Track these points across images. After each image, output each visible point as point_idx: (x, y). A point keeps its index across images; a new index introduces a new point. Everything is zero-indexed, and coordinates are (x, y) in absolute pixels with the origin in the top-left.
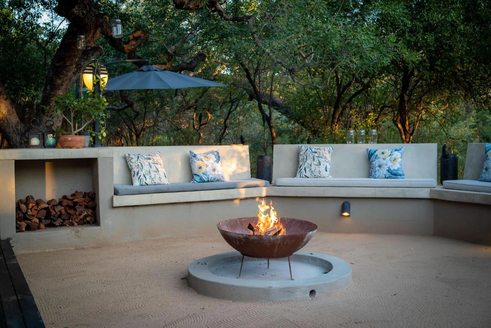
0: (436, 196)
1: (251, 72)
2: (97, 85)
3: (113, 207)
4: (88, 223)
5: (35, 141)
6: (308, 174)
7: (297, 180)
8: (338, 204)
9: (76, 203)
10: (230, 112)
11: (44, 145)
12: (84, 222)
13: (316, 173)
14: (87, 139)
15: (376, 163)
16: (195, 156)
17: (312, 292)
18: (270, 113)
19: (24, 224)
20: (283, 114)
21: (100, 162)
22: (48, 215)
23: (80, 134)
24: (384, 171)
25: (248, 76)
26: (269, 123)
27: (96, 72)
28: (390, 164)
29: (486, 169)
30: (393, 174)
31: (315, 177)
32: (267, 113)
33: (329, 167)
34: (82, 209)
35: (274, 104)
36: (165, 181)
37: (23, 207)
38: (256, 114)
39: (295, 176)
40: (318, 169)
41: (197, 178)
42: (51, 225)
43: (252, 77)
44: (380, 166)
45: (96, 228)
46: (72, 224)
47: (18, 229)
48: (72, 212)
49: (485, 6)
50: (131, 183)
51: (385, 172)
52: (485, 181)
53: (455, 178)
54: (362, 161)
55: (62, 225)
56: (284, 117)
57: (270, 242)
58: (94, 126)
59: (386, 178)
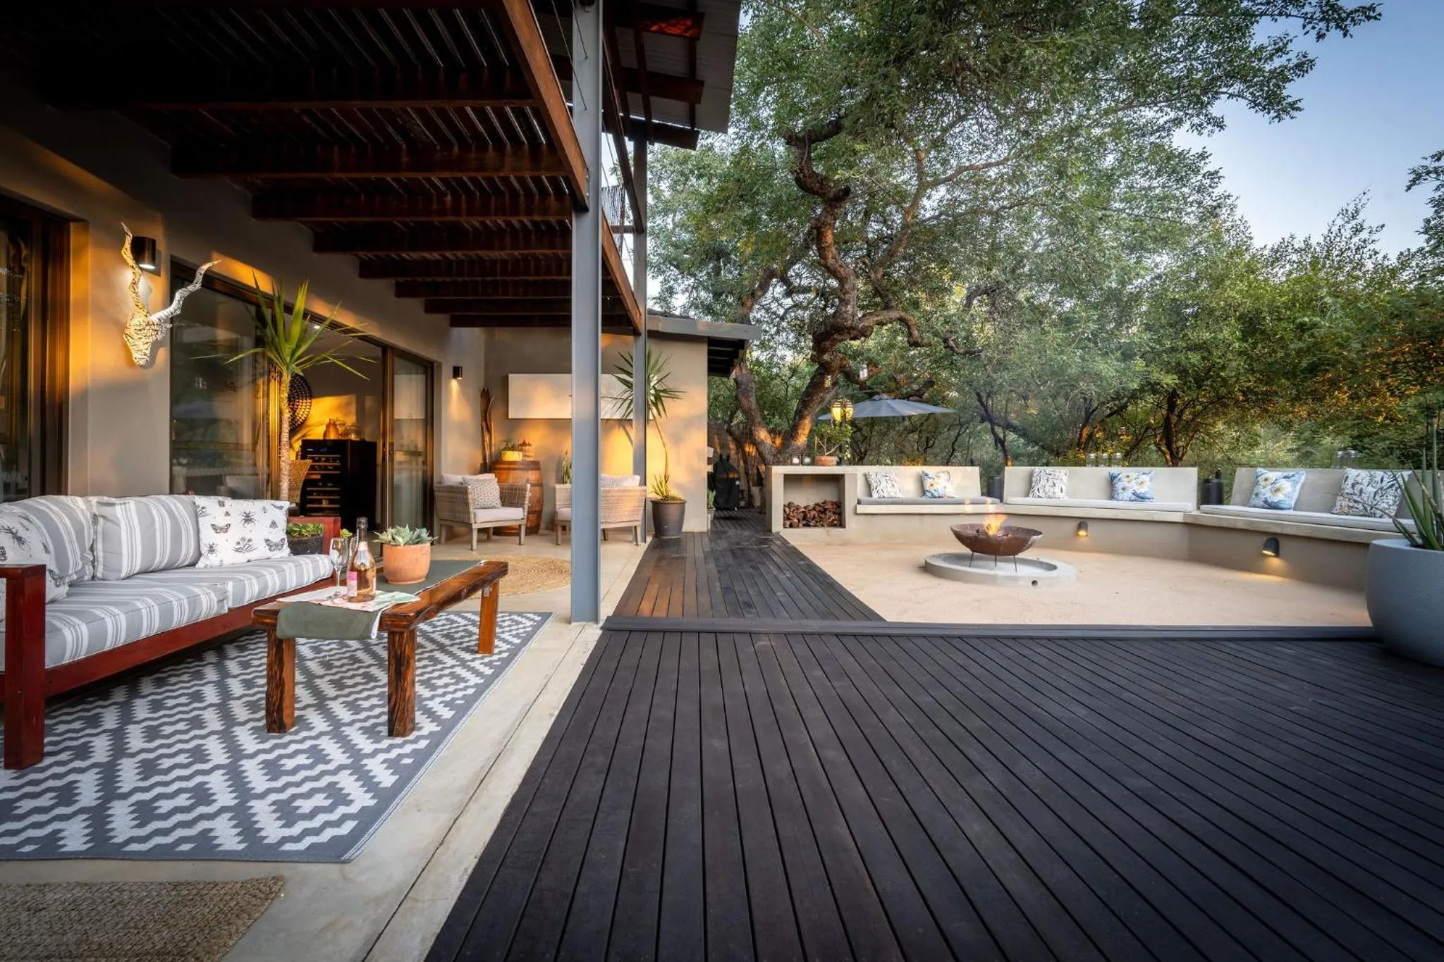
0: (1190, 521)
1: (984, 395)
2: (844, 416)
3: (856, 514)
4: (835, 525)
5: (796, 460)
6: (1041, 495)
7: (1030, 500)
8: (1075, 524)
9: (826, 510)
10: (959, 435)
11: (802, 463)
12: (832, 525)
13: (1051, 495)
14: (835, 459)
15: (1119, 486)
16: (927, 475)
17: (1034, 583)
18: (1004, 436)
19: (788, 523)
20: (1020, 436)
21: (846, 477)
22: (805, 518)
23: (830, 455)
24: (1128, 494)
25: (980, 399)
26: (1003, 445)
27: (844, 406)
28: (1136, 487)
29: (1256, 495)
30: (1141, 498)
31: (1050, 497)
32: (1001, 436)
33: (1064, 489)
34: (831, 514)
35: (1009, 427)
36: (900, 495)
37: (787, 509)
38: (989, 438)
39: (1027, 495)
40: (1052, 490)
41: (929, 494)
42: (807, 525)
43: (984, 400)
44: (1124, 489)
45: (841, 530)
46: (823, 526)
47: (784, 526)
48: (823, 516)
49: (1272, 320)
50: (871, 496)
51: (1130, 495)
52: (1255, 506)
53: (1220, 502)
54: (1103, 484)
55: (815, 526)
56: (1022, 440)
57: (997, 541)
58: (841, 449)
59: (1131, 500)
